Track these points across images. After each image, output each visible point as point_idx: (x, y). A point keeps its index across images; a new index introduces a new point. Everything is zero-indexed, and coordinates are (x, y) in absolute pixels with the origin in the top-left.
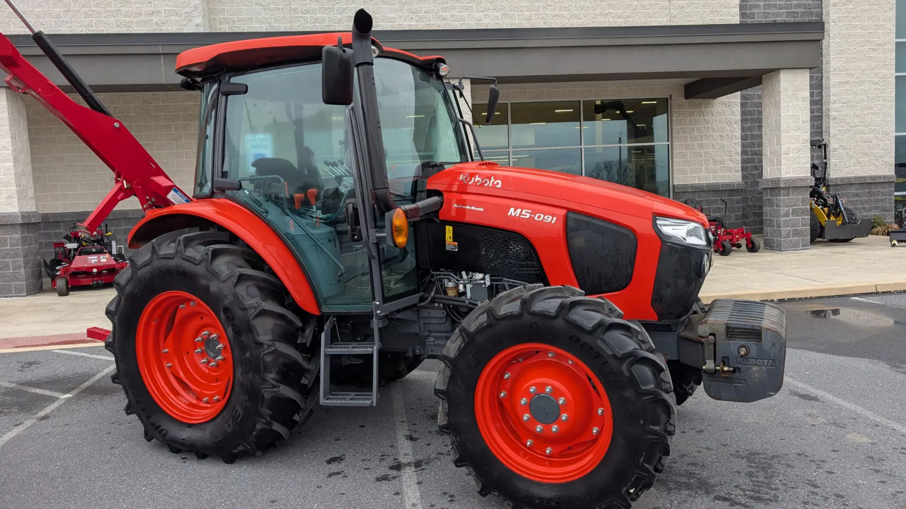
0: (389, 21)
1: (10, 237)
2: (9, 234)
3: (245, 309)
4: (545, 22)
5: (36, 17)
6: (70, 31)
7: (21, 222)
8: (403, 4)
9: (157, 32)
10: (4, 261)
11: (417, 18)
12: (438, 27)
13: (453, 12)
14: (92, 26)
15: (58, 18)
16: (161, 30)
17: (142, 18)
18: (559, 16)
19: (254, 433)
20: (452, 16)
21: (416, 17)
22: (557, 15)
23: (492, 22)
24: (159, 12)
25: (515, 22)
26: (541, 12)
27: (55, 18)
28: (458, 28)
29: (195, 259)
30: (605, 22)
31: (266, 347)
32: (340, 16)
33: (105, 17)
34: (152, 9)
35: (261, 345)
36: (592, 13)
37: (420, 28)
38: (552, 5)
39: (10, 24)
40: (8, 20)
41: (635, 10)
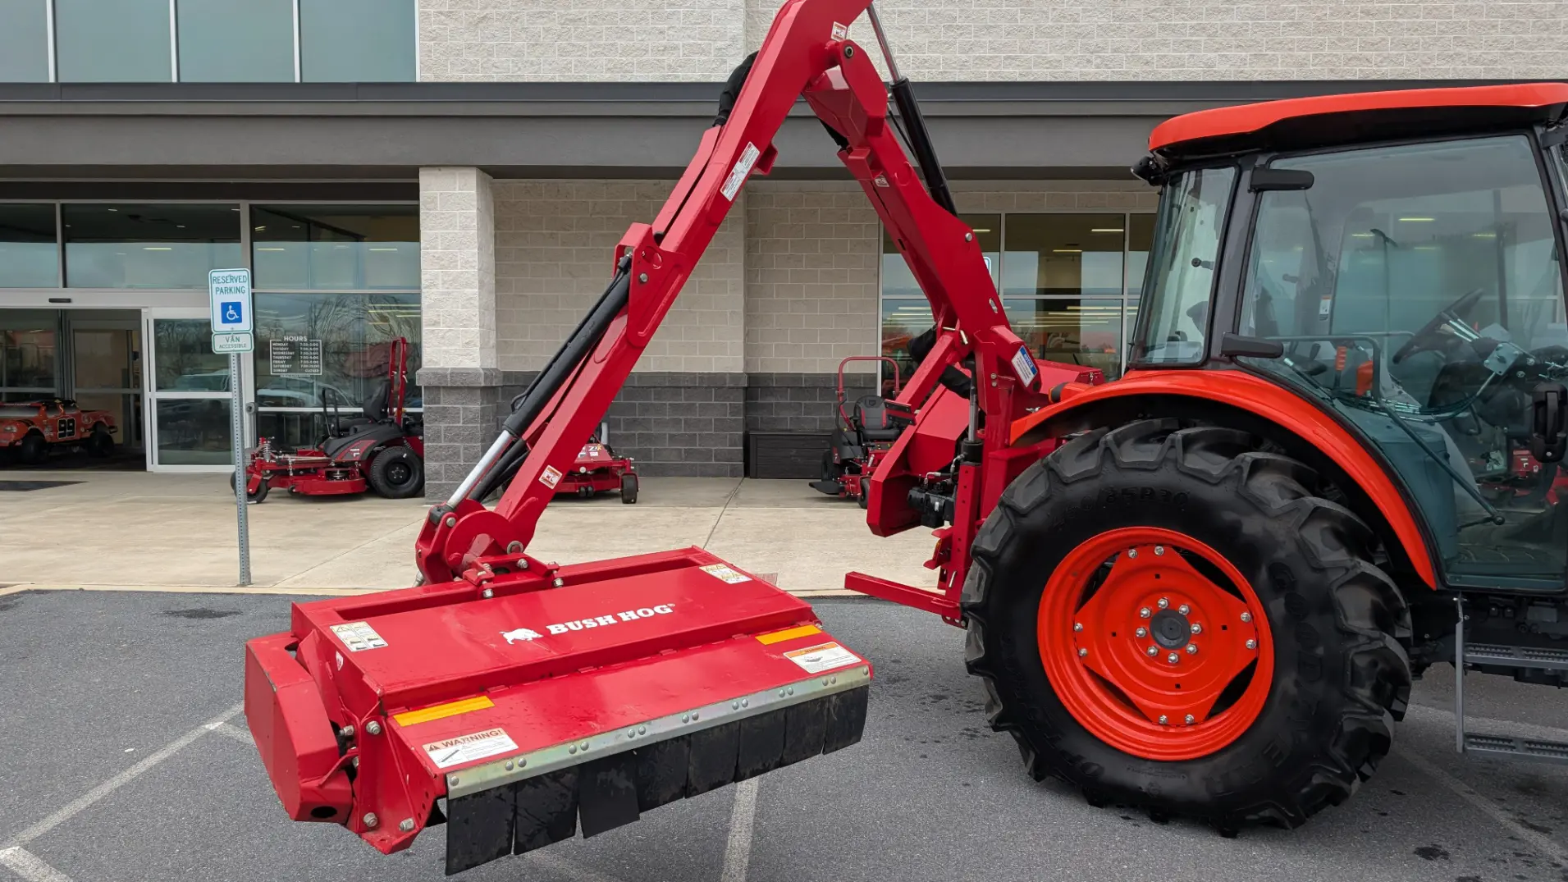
0: (1047, 65)
1: (464, 408)
2: (463, 404)
3: (1321, 570)
4: (1332, 71)
5: (486, 55)
6: (535, 77)
7: (483, 385)
8: (1076, 37)
9: (669, 81)
10: (452, 447)
11: (1099, 61)
12: (1134, 76)
13: (1164, 51)
14: (569, 70)
15: (519, 56)
16: (676, 77)
17: (649, 57)
18: (1360, 60)
19: (1305, 790)
20: (1161, 57)
21: (1096, 59)
22: (1355, 58)
23: (1233, 69)
24: (676, 48)
25: (1274, 69)
26: (1326, 51)
27: (515, 56)
28: (1171, 79)
29: (1211, 475)
30: (1447, 71)
31: (1362, 640)
32: (964, 57)
33: (591, 56)
34: (664, 42)
35: (1352, 635)
36: (1425, 54)
37: (1101, 78)
38: (1347, 40)
39: (447, 66)
40: (444, 58)
41: (1509, 49)
